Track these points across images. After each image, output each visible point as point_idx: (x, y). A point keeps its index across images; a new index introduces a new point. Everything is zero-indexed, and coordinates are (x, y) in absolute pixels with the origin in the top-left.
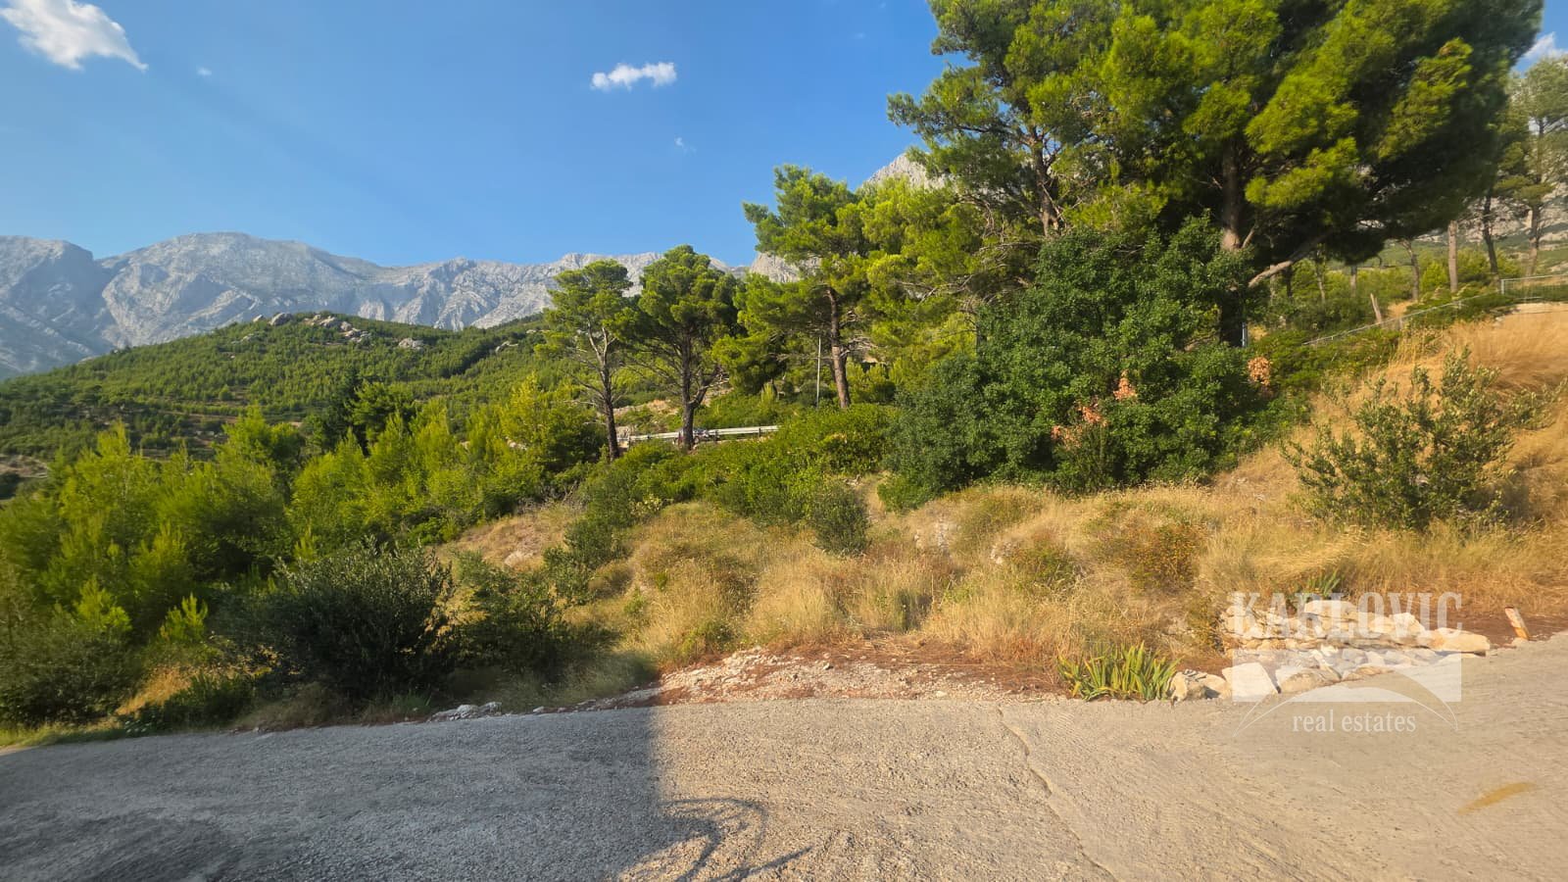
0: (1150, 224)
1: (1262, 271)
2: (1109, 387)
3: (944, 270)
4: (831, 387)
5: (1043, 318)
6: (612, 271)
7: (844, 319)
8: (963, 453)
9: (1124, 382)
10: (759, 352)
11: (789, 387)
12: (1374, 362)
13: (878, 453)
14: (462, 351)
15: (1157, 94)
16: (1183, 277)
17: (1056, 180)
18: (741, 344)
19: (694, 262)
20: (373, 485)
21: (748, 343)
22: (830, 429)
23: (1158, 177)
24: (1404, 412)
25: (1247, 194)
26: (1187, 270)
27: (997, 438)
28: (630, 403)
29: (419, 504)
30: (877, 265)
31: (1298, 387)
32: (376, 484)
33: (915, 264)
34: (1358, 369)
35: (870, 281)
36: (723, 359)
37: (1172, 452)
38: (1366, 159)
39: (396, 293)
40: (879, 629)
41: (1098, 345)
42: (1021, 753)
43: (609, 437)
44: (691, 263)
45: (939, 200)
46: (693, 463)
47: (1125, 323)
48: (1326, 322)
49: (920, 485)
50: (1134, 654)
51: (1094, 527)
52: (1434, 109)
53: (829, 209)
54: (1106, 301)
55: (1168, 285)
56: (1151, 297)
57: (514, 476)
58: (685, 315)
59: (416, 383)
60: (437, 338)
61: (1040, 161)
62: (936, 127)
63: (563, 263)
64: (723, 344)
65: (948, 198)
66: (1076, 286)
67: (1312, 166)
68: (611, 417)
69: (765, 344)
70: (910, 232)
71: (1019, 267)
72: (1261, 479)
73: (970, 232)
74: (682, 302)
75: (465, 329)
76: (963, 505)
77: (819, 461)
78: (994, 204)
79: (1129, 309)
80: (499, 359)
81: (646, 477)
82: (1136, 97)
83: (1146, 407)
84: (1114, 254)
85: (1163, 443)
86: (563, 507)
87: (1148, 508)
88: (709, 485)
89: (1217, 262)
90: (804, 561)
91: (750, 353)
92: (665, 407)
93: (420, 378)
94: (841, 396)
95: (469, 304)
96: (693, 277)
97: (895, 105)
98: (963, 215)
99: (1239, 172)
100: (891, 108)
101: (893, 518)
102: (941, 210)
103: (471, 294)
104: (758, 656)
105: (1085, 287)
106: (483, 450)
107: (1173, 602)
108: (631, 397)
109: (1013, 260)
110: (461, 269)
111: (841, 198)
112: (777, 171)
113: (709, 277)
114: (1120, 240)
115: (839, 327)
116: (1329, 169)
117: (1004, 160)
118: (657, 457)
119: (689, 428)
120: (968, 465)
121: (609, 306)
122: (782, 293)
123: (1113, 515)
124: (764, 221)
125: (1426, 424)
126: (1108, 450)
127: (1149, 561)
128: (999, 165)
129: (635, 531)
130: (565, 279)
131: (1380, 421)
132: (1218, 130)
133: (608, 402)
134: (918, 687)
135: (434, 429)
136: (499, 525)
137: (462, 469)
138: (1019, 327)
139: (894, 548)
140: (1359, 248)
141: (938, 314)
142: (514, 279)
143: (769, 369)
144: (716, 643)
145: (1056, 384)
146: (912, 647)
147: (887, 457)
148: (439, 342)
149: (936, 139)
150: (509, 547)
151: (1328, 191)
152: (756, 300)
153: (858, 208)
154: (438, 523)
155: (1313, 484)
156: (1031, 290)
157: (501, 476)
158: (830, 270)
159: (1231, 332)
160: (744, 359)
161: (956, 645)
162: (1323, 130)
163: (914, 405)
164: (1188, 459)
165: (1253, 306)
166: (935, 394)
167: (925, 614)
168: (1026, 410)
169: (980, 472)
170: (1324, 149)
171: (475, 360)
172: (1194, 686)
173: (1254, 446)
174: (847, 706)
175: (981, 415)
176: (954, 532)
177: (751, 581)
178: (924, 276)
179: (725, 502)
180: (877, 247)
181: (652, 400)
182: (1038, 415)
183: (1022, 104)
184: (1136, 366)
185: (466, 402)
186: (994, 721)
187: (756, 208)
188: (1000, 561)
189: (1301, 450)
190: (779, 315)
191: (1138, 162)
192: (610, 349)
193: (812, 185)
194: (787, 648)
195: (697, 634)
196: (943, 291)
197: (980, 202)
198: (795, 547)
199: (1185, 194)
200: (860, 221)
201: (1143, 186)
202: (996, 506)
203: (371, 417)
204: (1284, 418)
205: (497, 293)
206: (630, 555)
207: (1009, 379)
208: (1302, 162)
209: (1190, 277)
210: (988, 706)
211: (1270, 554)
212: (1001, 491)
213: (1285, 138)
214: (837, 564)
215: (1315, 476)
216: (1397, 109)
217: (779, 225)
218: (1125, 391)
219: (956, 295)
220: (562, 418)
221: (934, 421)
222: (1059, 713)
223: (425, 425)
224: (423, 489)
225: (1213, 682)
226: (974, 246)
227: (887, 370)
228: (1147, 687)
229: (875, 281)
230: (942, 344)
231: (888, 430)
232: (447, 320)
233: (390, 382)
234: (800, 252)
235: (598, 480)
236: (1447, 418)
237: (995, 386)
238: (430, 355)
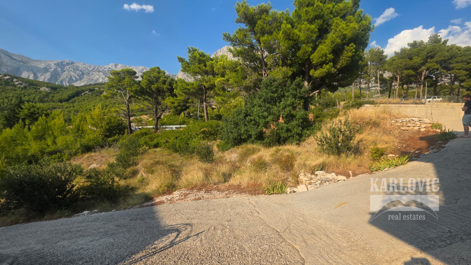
0: (288, 78)
1: (313, 92)
2: (277, 119)
3: (236, 84)
4: (202, 114)
5: (262, 100)
6: (131, 72)
7: (207, 95)
8: (240, 135)
9: (281, 118)
10: (181, 103)
11: (189, 113)
12: (334, 116)
13: (217, 135)
14: (68, 94)
15: (291, 45)
16: (295, 92)
17: (267, 62)
18: (175, 100)
19: (160, 72)
20: (33, 141)
21: (177, 100)
22: (203, 127)
23: (291, 66)
24: (337, 129)
25: (310, 73)
26: (296, 90)
27: (249, 132)
28: (135, 116)
29: (53, 148)
30: (218, 80)
31: (319, 121)
32: (34, 140)
33: (229, 81)
34: (331, 118)
35: (216, 85)
36: (169, 104)
37: (291, 136)
38: (335, 68)
39: (39, 70)
40: (218, 182)
41: (275, 108)
42: (253, 207)
43: (128, 127)
44: (159, 72)
45: (236, 64)
46: (158, 136)
47: (282, 103)
48: (327, 105)
49: (228, 144)
50: (279, 184)
51: (272, 155)
52: (348, 58)
53: (204, 62)
54: (277, 97)
55: (292, 94)
56: (288, 96)
57: (92, 139)
58: (156, 89)
59: (48, 104)
60: (57, 88)
61: (263, 57)
62: (236, 44)
63: (110, 66)
64: (169, 99)
65: (239, 64)
66: (270, 92)
67: (324, 68)
68: (129, 120)
69: (183, 100)
70: (228, 72)
71: (256, 85)
72: (310, 144)
73: (244, 74)
74: (155, 85)
75: (70, 86)
76: (240, 149)
77: (199, 136)
78: (251, 67)
79: (283, 99)
80: (84, 98)
81: (142, 140)
82: (286, 45)
83: (286, 125)
84: (280, 85)
85: (289, 134)
86: (111, 149)
87: (285, 150)
88: (164, 143)
89: (303, 89)
90: (196, 165)
91: (178, 103)
92: (147, 118)
93: (49, 102)
94: (206, 117)
95: (71, 77)
96: (160, 77)
97: (225, 36)
98: (242, 69)
99: (309, 67)
100: (224, 36)
101: (220, 153)
102: (237, 67)
103: (72, 73)
104: (184, 191)
105: (272, 92)
106: (79, 129)
107: (289, 173)
108: (135, 113)
109: (255, 83)
110: (68, 64)
111: (208, 59)
112: (188, 48)
113: (165, 78)
114: (281, 81)
115: (206, 97)
116: (327, 69)
117: (254, 55)
118: (146, 134)
119: (157, 125)
120: (242, 139)
121: (130, 84)
122: (189, 85)
123: (277, 152)
124: (184, 63)
125: (341, 132)
126: (277, 136)
127: (284, 163)
128: (252, 57)
129: (139, 157)
130: (114, 73)
131: (332, 130)
132: (304, 56)
133: (129, 115)
134: (229, 196)
135: (58, 121)
136: (86, 156)
137: (72, 136)
138: (256, 102)
139: (221, 161)
140: (334, 89)
141: (234, 96)
142: (90, 70)
143: (184, 108)
144: (171, 188)
145: (265, 118)
146: (227, 186)
147: (219, 136)
148: (58, 89)
149: (236, 47)
150: (91, 163)
151: (327, 75)
152: (180, 87)
153: (213, 62)
154: (61, 155)
155: (320, 145)
156: (259, 92)
157: (87, 138)
158: (204, 80)
159: (306, 108)
160: (176, 104)
161: (238, 185)
162: (326, 60)
163: (227, 121)
164: (295, 138)
165: (311, 101)
166: (233, 119)
167: (230, 178)
168: (257, 124)
169: (245, 141)
170: (326, 65)
171: (73, 97)
172: (291, 190)
173: (309, 136)
174: (211, 201)
175: (245, 125)
176: (237, 156)
177: (180, 171)
178: (231, 85)
179: (169, 148)
180: (218, 75)
181: (143, 115)
182: (260, 126)
183: (259, 41)
184: (284, 114)
185: (70, 112)
186: (247, 201)
187: (182, 58)
188: (249, 164)
189: (317, 137)
190: (188, 92)
191: (286, 61)
192: (130, 98)
193: (199, 54)
194: (192, 188)
195: (165, 186)
196: (236, 89)
197: (247, 66)
198: (192, 162)
199: (297, 71)
200: (213, 66)
201: (287, 68)
202: (248, 150)
203: (28, 116)
204: (316, 129)
205: (83, 74)
206: (138, 164)
207: (253, 115)
208: (322, 67)
209: (297, 92)
210: (246, 198)
211: (309, 161)
212: (250, 146)
213: (318, 61)
214: (206, 165)
215: (320, 143)
216: (341, 57)
217: (189, 64)
218: (281, 120)
219: (240, 91)
220: (110, 120)
221: (233, 126)
222: (262, 198)
223: (53, 119)
224: (54, 142)
225: (295, 189)
226: (245, 78)
227: (219, 110)
228: (281, 191)
229: (217, 85)
230: (235, 104)
231: (220, 128)
232: (62, 82)
233: (35, 102)
234: (195, 73)
235: (124, 141)
236: (345, 131)
237: (249, 117)
238: (54, 94)
